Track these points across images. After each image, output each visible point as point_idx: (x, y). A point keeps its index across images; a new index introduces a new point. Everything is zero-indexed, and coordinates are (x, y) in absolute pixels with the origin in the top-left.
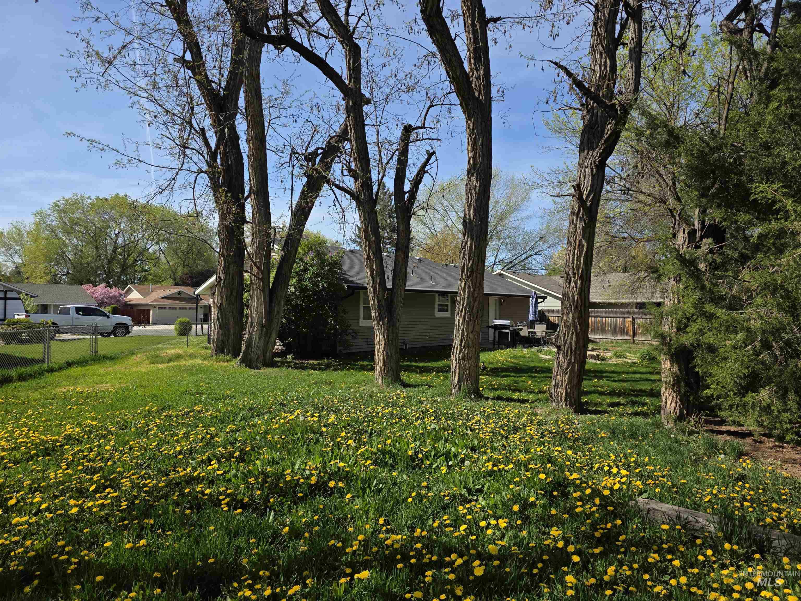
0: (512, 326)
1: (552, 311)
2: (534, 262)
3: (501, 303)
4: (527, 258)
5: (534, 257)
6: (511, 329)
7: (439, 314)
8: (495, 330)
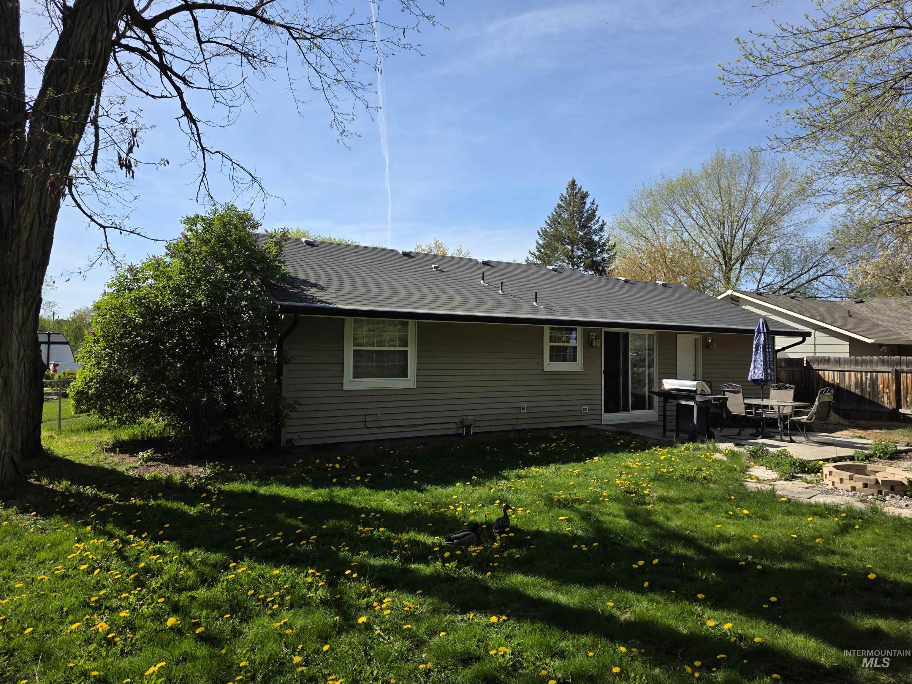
0: (702, 394)
1: (827, 361)
2: (822, 287)
3: (707, 346)
4: (809, 281)
5: (822, 279)
6: (698, 398)
7: (549, 366)
8: (666, 401)
